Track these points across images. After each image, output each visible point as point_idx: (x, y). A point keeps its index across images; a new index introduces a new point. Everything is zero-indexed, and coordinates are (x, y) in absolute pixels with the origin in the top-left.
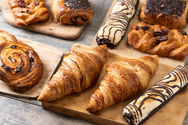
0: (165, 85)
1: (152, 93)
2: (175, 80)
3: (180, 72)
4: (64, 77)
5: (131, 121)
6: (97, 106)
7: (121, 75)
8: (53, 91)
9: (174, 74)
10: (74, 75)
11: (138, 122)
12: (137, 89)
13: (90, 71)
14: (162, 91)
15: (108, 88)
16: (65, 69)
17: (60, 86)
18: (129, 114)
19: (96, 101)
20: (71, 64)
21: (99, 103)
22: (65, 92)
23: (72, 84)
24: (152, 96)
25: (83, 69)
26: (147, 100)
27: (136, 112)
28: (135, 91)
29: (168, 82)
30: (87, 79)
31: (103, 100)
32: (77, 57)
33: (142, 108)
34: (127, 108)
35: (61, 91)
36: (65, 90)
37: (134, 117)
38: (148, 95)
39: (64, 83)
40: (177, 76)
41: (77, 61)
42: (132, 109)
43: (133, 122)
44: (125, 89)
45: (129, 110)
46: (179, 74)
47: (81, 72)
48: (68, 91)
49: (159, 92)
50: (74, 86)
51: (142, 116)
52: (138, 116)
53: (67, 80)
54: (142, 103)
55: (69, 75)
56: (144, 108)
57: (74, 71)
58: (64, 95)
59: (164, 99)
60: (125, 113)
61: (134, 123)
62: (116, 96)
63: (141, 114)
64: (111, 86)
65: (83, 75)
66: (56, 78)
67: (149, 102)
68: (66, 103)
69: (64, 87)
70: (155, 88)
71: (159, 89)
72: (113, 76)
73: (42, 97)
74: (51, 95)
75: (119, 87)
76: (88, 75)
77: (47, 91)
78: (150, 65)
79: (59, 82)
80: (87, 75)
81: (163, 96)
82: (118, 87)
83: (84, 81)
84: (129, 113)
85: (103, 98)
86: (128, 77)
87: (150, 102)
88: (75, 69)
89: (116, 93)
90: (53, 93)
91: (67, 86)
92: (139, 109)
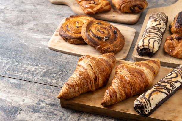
0: (168, 81)
1: (158, 87)
2: (177, 76)
3: (180, 70)
4: (80, 77)
5: (141, 111)
6: (111, 100)
7: (130, 73)
8: (71, 89)
9: (175, 72)
10: (88, 75)
11: (148, 112)
12: (144, 85)
13: (102, 72)
14: (167, 85)
15: (119, 84)
16: (81, 71)
17: (77, 85)
18: (140, 105)
19: (110, 95)
20: (86, 66)
21: (112, 97)
22: (81, 90)
23: (87, 83)
24: (158, 90)
25: (96, 70)
26: (154, 93)
27: (145, 102)
28: (142, 86)
29: (171, 78)
30: (100, 78)
31: (116, 95)
32: (90, 60)
33: (150, 99)
34: (137, 100)
35: (78, 89)
36: (81, 88)
37: (145, 107)
38: (155, 88)
39: (80, 82)
40: (178, 73)
41: (90, 63)
43: (144, 112)
44: (134, 84)
45: (139, 101)
46: (180, 72)
47: (94, 73)
48: (84, 89)
49: (164, 86)
50: (89, 85)
51: (151, 106)
52: (148, 105)
53: (82, 79)
54: (150, 95)
55: (84, 75)
56: (152, 99)
57: (88, 71)
58: (80, 93)
59: (169, 92)
60: (136, 104)
62: (127, 91)
63: (150, 104)
64: (122, 82)
65: (96, 75)
66: (73, 78)
67: (156, 94)
68: (82, 100)
69: (81, 85)
70: (160, 83)
71: (164, 84)
72: (123, 75)
73: (62, 94)
75: (129, 83)
76: (101, 75)
77: (66, 89)
78: (153, 66)
79: (76, 81)
80: (99, 75)
81: (168, 90)
82: (128, 83)
83: (97, 80)
85: (116, 93)
86: (136, 74)
87: (157, 94)
88: (89, 70)
89: (127, 88)
90: (71, 91)
91: (84, 85)
92: (148, 100)
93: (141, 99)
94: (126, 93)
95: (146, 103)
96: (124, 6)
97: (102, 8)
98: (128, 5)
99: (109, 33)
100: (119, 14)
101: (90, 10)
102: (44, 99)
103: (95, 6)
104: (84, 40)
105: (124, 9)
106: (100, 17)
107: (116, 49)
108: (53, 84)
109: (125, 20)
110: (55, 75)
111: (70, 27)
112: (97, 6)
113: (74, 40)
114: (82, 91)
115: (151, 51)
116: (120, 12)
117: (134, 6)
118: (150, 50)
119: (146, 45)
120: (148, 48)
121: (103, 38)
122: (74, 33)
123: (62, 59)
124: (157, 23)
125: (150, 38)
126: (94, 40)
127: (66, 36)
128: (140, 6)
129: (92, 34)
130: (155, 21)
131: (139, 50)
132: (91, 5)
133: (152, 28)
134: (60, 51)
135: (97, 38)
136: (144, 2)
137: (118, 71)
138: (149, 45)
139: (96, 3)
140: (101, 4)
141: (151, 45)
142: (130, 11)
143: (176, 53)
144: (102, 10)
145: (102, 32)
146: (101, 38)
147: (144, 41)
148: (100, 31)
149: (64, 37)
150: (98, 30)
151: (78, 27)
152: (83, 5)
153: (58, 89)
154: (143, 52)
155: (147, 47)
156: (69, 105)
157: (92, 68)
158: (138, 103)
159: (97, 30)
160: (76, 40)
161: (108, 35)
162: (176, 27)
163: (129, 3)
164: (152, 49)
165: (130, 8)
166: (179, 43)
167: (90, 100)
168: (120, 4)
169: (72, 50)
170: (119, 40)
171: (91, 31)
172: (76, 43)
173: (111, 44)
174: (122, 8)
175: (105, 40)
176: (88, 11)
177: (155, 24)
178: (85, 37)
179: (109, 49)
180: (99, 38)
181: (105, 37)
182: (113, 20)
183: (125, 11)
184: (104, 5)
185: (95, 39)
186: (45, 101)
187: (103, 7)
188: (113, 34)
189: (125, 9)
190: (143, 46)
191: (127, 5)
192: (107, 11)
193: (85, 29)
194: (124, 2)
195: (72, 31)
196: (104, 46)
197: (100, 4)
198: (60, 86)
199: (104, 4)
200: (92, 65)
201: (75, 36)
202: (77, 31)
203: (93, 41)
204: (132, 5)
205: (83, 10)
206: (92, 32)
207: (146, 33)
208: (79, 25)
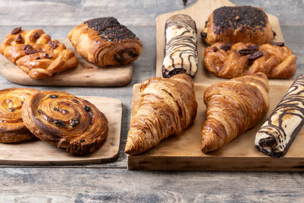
86: (247, 92)
89: (238, 117)
94: (238, 125)
96: (104, 55)
97: (62, 63)
98: (111, 52)
99: (76, 112)
100: (93, 71)
101: (41, 70)
103: (48, 62)
104: (32, 132)
105: (104, 60)
106: (62, 80)
107: (96, 141)
109: (110, 79)
112: (53, 61)
113: (11, 135)
116: (95, 67)
117: (121, 52)
121: (68, 122)
122: (8, 122)
126: (51, 128)
128: (131, 50)
129: (46, 118)
132: (42, 60)
135: (56, 123)
136: (137, 43)
139: (50, 56)
140: (60, 57)
142: (116, 62)
144: (63, 67)
145: (64, 112)
146: (64, 122)
148: (58, 110)
150: (55, 109)
151: (13, 110)
152: (25, 64)
159: (53, 110)
160: (14, 134)
161: (76, 115)
163: (111, 48)
165: (115, 56)
168: (96, 51)
169: (10, 155)
170: (98, 122)
171: (41, 112)
172: (15, 141)
173: (85, 131)
174: (100, 59)
175: (73, 126)
176: (38, 72)
178: (32, 126)
179: (84, 141)
180: (60, 124)
181: (72, 120)
182: (87, 83)
183: (105, 64)
184: (66, 58)
185: (54, 127)
188: (85, 113)
189: (106, 59)
191: (108, 51)
192: (71, 69)
193: (30, 110)
194: (102, 46)
195: (4, 119)
196: (74, 137)
197: (57, 56)
199: (65, 56)
201: (10, 127)
202: (12, 117)
203: (49, 131)
204: (119, 50)
205: (27, 73)
206: (44, 113)
208: (15, 106)
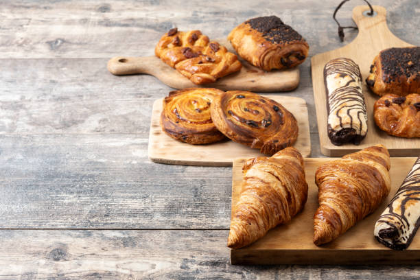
1: (409, 193)
4: (261, 198)
5: (394, 241)
6: (332, 231)
7: (353, 174)
8: (252, 224)
10: (276, 192)
11: (406, 240)
12: (382, 193)
13: (297, 182)
15: (339, 199)
16: (258, 187)
17: (261, 215)
18: (390, 229)
19: (328, 222)
20: (265, 176)
21: (334, 224)
22: (269, 224)
23: (277, 207)
24: (411, 196)
25: (286, 180)
26: (407, 203)
27: (400, 222)
28: (380, 196)
30: (296, 196)
31: (340, 219)
32: (270, 163)
33: (406, 215)
34: (382, 222)
35: (263, 223)
36: (268, 220)
37: (400, 231)
38: (404, 196)
39: (265, 208)
41: (273, 170)
42: (392, 219)
43: (399, 241)
44: (366, 194)
45: (388, 223)
47: (285, 186)
48: (274, 220)
50: (281, 211)
51: (409, 228)
52: (405, 228)
53: (268, 203)
54: (403, 208)
55: (268, 193)
56: (409, 215)
57: (274, 186)
58: (268, 229)
60: (381, 230)
61: (400, 243)
62: (355, 208)
63: (408, 225)
64: (344, 194)
65: (289, 191)
66: (246, 203)
67: (412, 206)
68: (273, 243)
69: (267, 215)
70: (409, 184)
71: (416, 185)
72: (339, 181)
73: (237, 238)
74: (251, 231)
75: (357, 193)
76: (296, 189)
77: (242, 226)
78: (382, 157)
79: (256, 208)
80: (294, 190)
82: (354, 194)
83: (293, 200)
84: (389, 227)
85: (338, 215)
86: (365, 174)
87: (414, 204)
88: (274, 182)
89: (356, 204)
90: (252, 228)
91: (272, 212)
92: (403, 217)
93: (389, 218)
94: (354, 213)
95: (401, 224)
96: (270, 58)
97: (226, 67)
98: (278, 55)
99: (266, 112)
100: (258, 75)
101: (205, 75)
102: (193, 257)
103: (212, 66)
104: (224, 133)
105: (270, 64)
108: (195, 226)
109: (277, 84)
110: (190, 209)
111: (185, 112)
112: (216, 65)
113: (200, 136)
114: (271, 224)
115: (358, 132)
116: (260, 71)
117: (288, 55)
118: (355, 130)
119: (347, 123)
120: (352, 128)
121: (260, 122)
122: (197, 123)
123: (189, 177)
124: (347, 79)
125: (349, 108)
126: (244, 129)
127: (182, 132)
128: (298, 52)
129: (238, 119)
130: (343, 75)
131: (334, 134)
133: (343, 90)
134: (179, 162)
135: (249, 124)
136: (305, 45)
137: (326, 176)
138: (352, 121)
139: (213, 60)
140: (223, 61)
141: (356, 121)
142: (282, 66)
143: (405, 129)
144: (227, 71)
145: (254, 112)
146: (257, 122)
147: (340, 115)
148: (248, 111)
149: (179, 134)
150: (245, 110)
151: (200, 111)
152: (186, 69)
153: (209, 234)
154: (343, 137)
155: (349, 126)
156: (249, 256)
157: (277, 178)
158: (386, 226)
159: (243, 110)
160: (204, 135)
161: (267, 115)
162: (384, 82)
163: (278, 50)
164: (359, 128)
165: (282, 59)
166: (403, 109)
167: (287, 240)
168: (262, 54)
169: (202, 157)
170: (288, 121)
171: (231, 113)
172: (205, 143)
173: (277, 131)
174: (265, 63)
175: (266, 126)
176: (201, 77)
177: (346, 83)
178: (224, 128)
179: (277, 141)
180: (252, 124)
181: (264, 120)
183: (271, 68)
184: (229, 62)
185: (247, 127)
186: (196, 259)
187: (229, 64)
188: (274, 112)
189: (272, 63)
190: (341, 125)
191: (274, 54)
192: (234, 74)
193: (220, 110)
194: (267, 49)
195: (192, 120)
196: (267, 138)
197: (220, 60)
198: (210, 228)
199: (229, 60)
200: (276, 174)
201: (200, 128)
202: (200, 118)
203: (242, 132)
204: (285, 53)
205: (189, 78)
206: (234, 114)
207: (334, 101)
208: (201, 107)
